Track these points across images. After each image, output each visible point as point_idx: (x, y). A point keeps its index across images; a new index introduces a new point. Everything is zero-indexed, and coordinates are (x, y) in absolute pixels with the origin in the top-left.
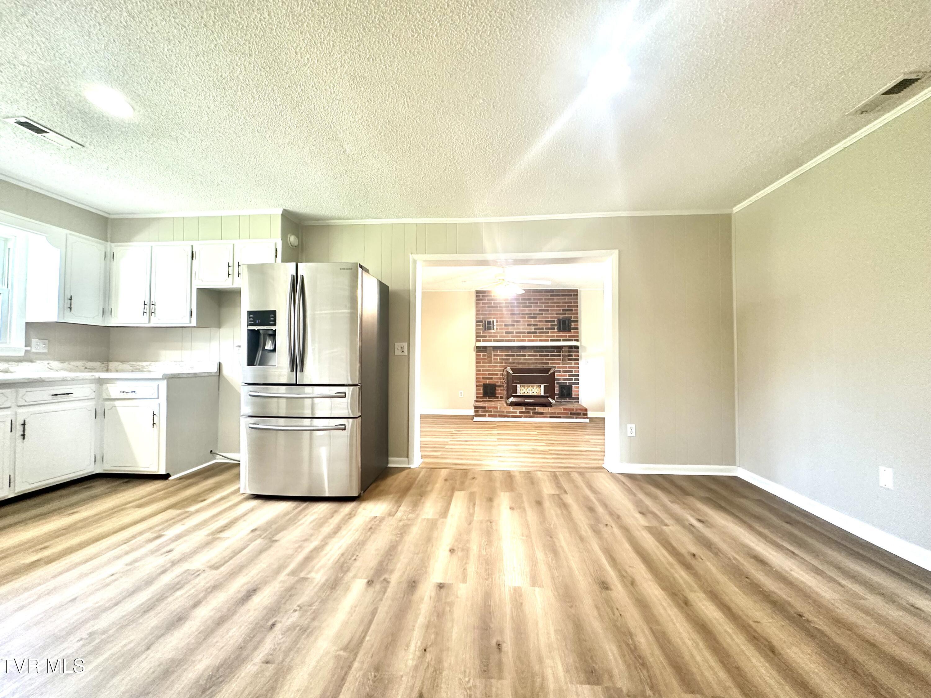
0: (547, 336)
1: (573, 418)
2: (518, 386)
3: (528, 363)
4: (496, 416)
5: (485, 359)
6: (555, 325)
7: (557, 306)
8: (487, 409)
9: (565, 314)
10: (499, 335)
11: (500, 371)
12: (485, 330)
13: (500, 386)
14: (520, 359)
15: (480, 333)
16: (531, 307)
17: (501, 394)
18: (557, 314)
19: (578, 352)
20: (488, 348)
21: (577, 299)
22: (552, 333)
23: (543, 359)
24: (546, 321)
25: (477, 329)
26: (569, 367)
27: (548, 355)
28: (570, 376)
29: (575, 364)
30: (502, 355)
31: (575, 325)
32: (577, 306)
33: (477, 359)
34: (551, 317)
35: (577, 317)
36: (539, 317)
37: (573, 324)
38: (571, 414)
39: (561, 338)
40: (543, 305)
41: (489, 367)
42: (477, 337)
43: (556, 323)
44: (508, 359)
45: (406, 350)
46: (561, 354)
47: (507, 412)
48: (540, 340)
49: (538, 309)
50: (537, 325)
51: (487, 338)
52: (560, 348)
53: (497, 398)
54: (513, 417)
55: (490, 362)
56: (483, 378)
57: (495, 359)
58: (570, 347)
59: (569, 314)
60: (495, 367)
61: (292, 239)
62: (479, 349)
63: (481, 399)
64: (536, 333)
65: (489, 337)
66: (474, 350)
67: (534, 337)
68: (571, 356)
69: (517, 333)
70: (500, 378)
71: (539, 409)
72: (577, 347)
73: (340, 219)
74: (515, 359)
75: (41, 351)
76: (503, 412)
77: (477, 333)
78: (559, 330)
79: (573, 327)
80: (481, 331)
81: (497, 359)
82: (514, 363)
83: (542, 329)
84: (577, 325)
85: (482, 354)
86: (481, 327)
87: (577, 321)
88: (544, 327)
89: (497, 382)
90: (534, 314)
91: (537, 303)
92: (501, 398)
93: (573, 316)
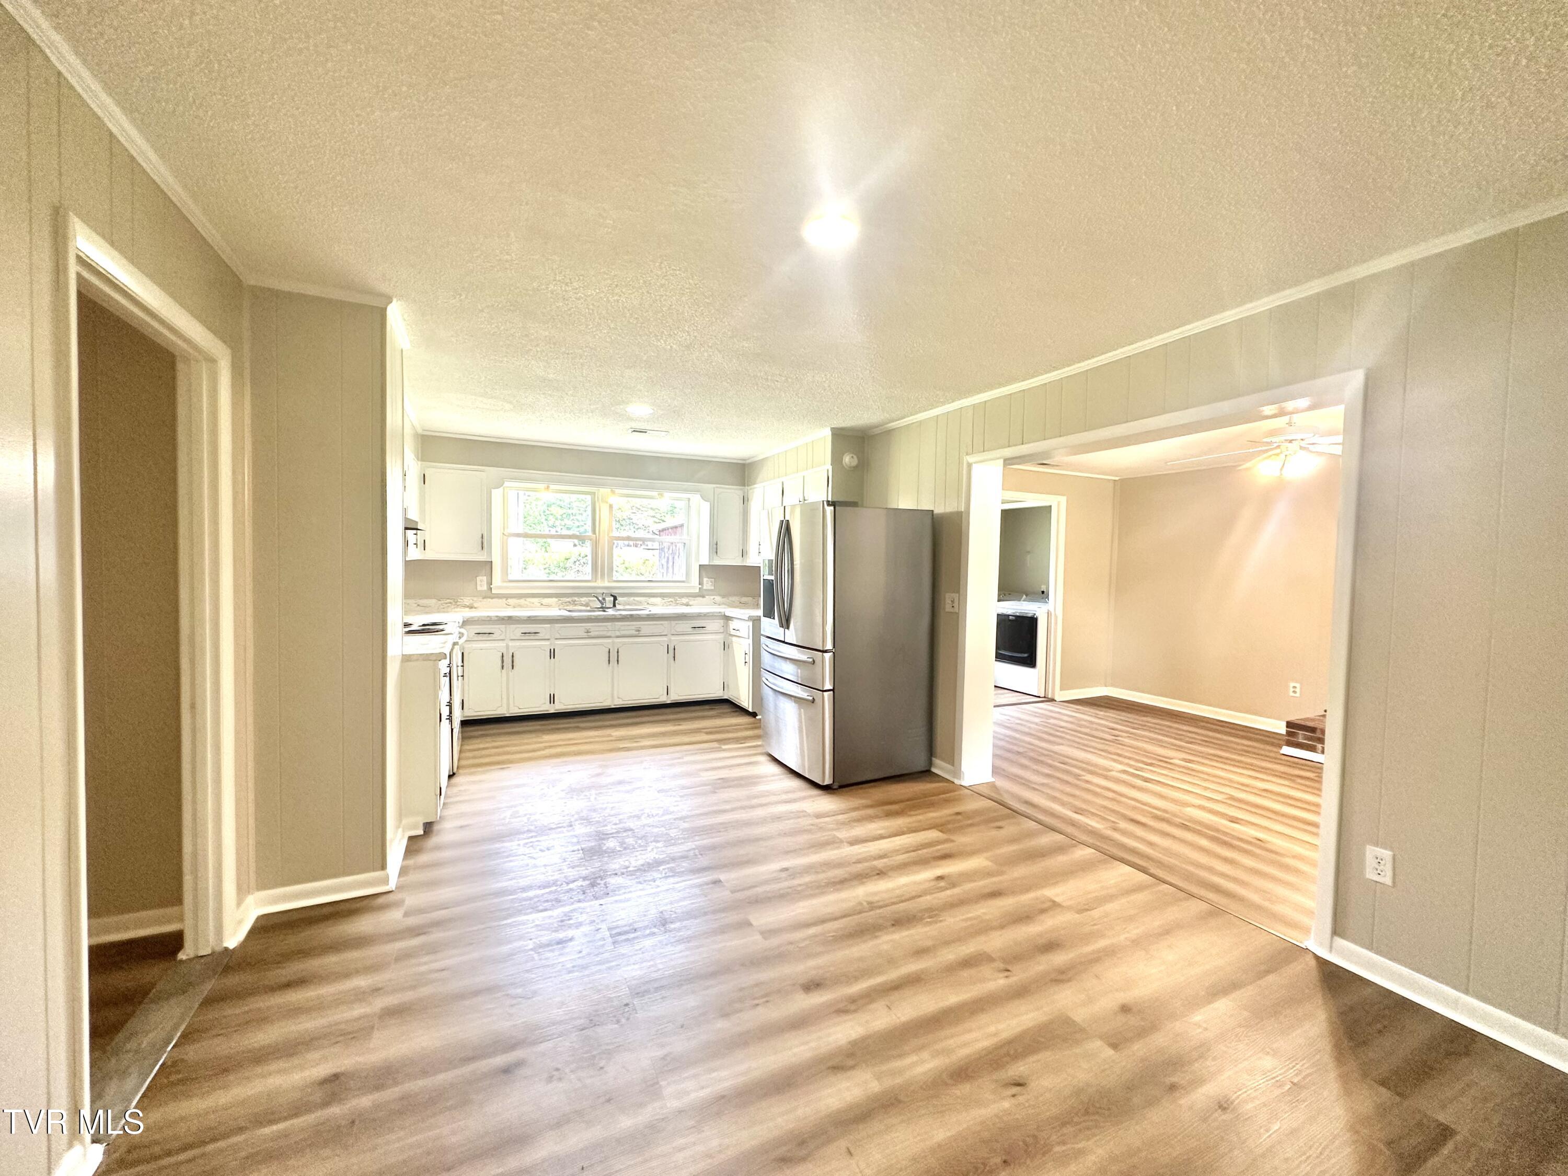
45: (956, 605)
61: (847, 459)
73: (893, 421)
75: (710, 588)
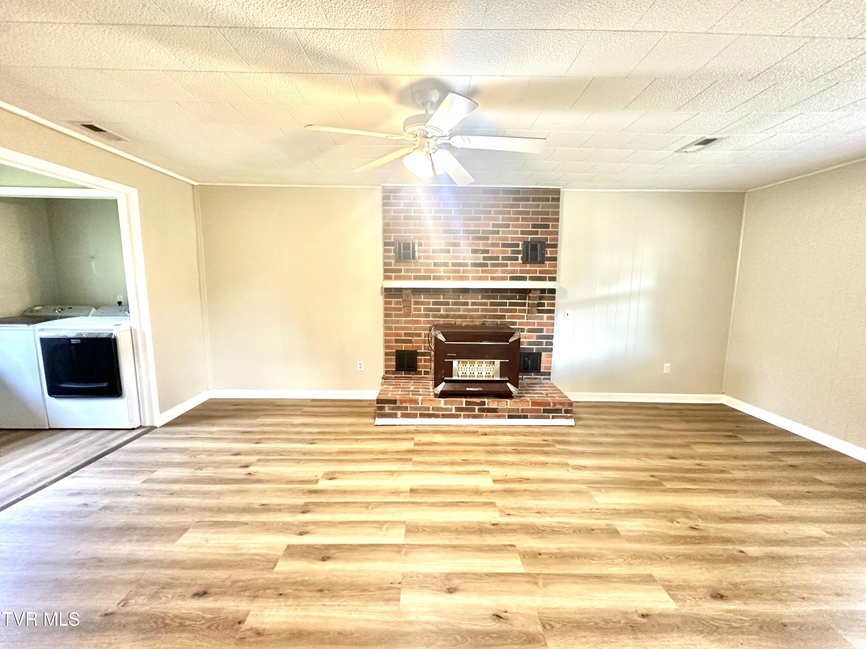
0: (504, 272)
1: (548, 418)
2: (455, 363)
3: (472, 317)
4: (414, 416)
5: (400, 309)
6: (518, 252)
7: (523, 219)
8: (398, 404)
9: (537, 233)
10: (423, 268)
11: (424, 329)
12: (400, 258)
13: (423, 354)
14: (459, 310)
15: (390, 264)
16: (479, 219)
17: (425, 367)
18: (523, 233)
19: (554, 298)
20: (403, 291)
21: (558, 207)
22: (512, 265)
23: (496, 310)
24: (504, 245)
25: (385, 257)
26: (539, 324)
27: (505, 304)
28: (539, 337)
29: (548, 318)
30: (428, 303)
31: (551, 252)
32: (557, 220)
33: (386, 309)
34: (513, 239)
35: (557, 240)
36: (493, 239)
37: (549, 250)
38: (545, 411)
39: (528, 275)
40: (501, 216)
41: (406, 322)
42: (385, 271)
43: (520, 248)
44: (439, 310)
46: (527, 301)
47: (433, 409)
48: (493, 279)
49: (491, 223)
50: (487, 252)
51: (403, 273)
52: (524, 292)
53: (420, 373)
54: (444, 416)
55: (408, 315)
56: (397, 341)
57: (415, 310)
58: (543, 291)
59: (542, 233)
60: (417, 322)
62: (389, 292)
63: (393, 376)
64: (486, 265)
65: (407, 271)
66: (382, 294)
67: (483, 271)
68: (543, 305)
69: (454, 265)
70: (424, 342)
71: (490, 403)
72: (553, 291)
74: (451, 310)
76: (428, 409)
77: (385, 264)
78: (525, 261)
79: (548, 255)
80: (393, 261)
81: (420, 310)
82: (447, 316)
83: (497, 258)
84: (556, 253)
85: (393, 300)
86: (393, 254)
87: (555, 246)
88: (500, 256)
89: (420, 348)
90: (484, 232)
91: (490, 212)
92: (426, 373)
93: (549, 237)
